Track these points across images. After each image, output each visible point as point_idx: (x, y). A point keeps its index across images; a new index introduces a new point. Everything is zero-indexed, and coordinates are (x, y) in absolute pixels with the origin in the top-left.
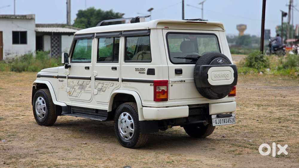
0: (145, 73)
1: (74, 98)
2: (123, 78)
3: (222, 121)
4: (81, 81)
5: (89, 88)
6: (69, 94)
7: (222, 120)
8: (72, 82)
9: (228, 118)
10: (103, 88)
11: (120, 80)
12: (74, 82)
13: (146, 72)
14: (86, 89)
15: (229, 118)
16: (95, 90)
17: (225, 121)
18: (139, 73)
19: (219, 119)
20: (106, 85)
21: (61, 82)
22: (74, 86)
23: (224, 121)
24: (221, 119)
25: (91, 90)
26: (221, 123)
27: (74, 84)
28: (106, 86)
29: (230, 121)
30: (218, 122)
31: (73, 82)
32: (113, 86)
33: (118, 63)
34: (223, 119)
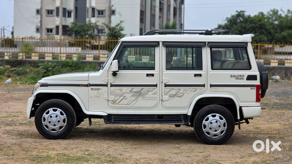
0: (243, 79)
2: (212, 84)
5: (152, 94)
6: (112, 102)
8: (119, 90)
10: (178, 93)
11: (207, 86)
12: (123, 89)
13: (245, 78)
14: (147, 96)
16: (165, 96)
18: (236, 79)
21: (96, 90)
22: (123, 94)
25: (157, 97)
28: (184, 92)
32: (195, 91)
33: (202, 70)
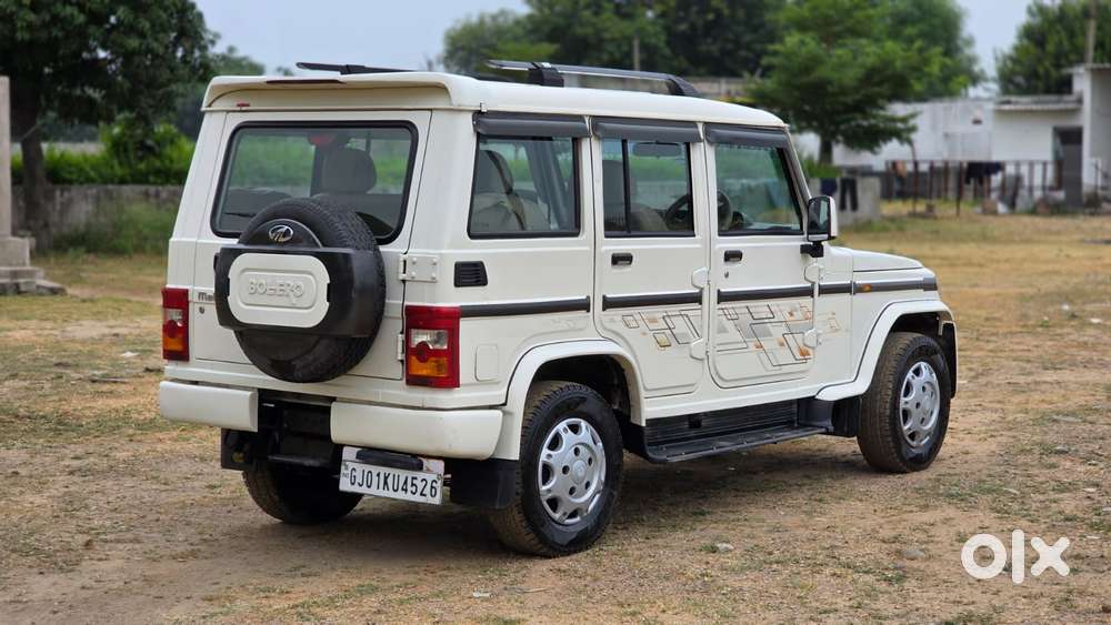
3: (375, 479)
7: (378, 475)
9: (403, 474)
15: (410, 474)
17: (390, 480)
19: (368, 468)
23: (386, 483)
24: (375, 469)
26: (369, 487)
29: (409, 488)
30: (359, 480)
34: (384, 470)
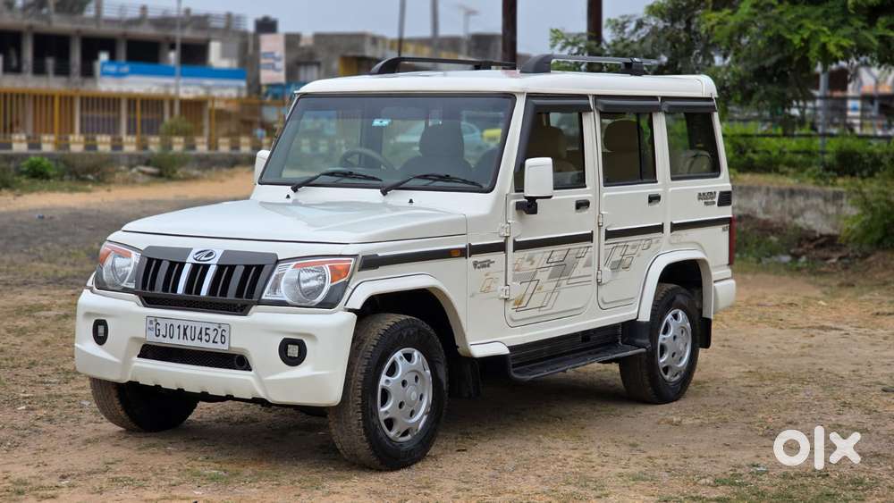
0: (714, 203)
1: (536, 313)
2: (674, 222)
4: (558, 252)
5: (584, 267)
6: (514, 305)
8: (529, 260)
10: (624, 258)
11: (667, 228)
12: (536, 258)
13: (716, 200)
14: (575, 273)
16: (606, 268)
18: (705, 203)
20: (634, 247)
21: (484, 266)
22: (535, 273)
25: (592, 273)
27: (535, 266)
28: (634, 251)
31: (531, 260)
32: (649, 247)
